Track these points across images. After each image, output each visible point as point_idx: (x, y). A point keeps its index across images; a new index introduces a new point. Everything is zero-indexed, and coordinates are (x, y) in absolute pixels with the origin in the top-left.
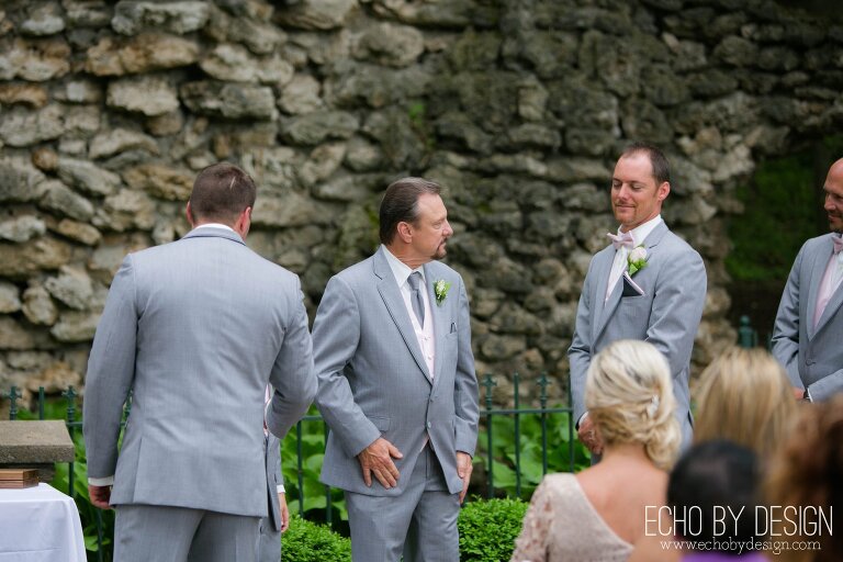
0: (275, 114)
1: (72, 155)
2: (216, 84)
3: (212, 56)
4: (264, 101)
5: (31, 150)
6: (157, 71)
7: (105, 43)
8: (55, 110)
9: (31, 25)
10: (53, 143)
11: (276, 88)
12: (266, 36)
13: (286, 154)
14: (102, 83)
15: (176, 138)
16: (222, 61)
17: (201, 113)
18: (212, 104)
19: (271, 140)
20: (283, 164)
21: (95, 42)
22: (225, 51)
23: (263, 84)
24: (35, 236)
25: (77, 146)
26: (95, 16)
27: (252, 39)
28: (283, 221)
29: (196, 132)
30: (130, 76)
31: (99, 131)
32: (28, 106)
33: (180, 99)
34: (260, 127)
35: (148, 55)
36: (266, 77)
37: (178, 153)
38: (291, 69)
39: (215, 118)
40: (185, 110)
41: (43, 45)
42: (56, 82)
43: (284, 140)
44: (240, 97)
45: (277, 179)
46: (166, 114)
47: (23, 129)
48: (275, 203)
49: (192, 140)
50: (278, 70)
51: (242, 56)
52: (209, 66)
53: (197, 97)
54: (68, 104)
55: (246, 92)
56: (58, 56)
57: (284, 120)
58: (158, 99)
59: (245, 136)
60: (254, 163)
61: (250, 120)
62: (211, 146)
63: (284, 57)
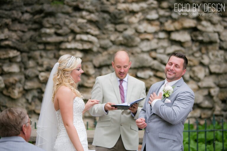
0: (218, 41)
1: (160, 53)
2: (201, 32)
3: (200, 24)
4: (215, 37)
5: (149, 52)
6: (184, 29)
7: (170, 21)
8: (156, 41)
9: (149, 17)
10: (155, 50)
11: (219, 34)
12: (216, 18)
13: (222, 52)
14: (169, 33)
15: (190, 48)
16: (203, 26)
17: (197, 41)
18: (200, 38)
19: (217, 48)
20: (221, 55)
21: (167, 21)
22: (204, 23)
23: (215, 32)
24: (150, 77)
25: (161, 51)
26: (167, 14)
27: (212, 19)
28: (221, 71)
29: (196, 46)
30: (177, 31)
31: (168, 47)
32: (148, 40)
33: (191, 37)
34: (214, 45)
35: (182, 24)
36: (216, 30)
37: (191, 52)
38: (223, 28)
39: (201, 42)
40: (193, 40)
41: (152, 22)
42: (156, 33)
43: (221, 48)
44: (208, 36)
45: (219, 59)
46: (187, 42)
47: (146, 46)
48: (219, 66)
49: (195, 49)
50: (219, 28)
51: (209, 24)
52: (199, 27)
53: (196, 36)
54: (159, 39)
55: (210, 35)
56: (157, 25)
57: (221, 43)
58: (185, 37)
59: (210, 47)
60: (213, 55)
61: (211, 43)
62: (200, 50)
63: (221, 24)
